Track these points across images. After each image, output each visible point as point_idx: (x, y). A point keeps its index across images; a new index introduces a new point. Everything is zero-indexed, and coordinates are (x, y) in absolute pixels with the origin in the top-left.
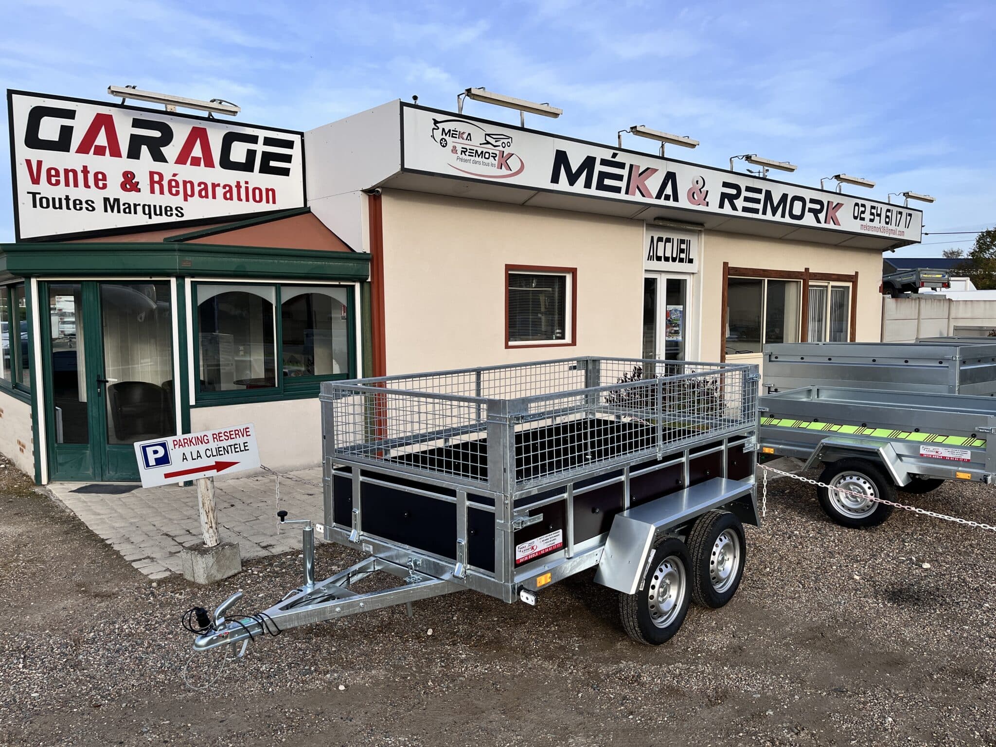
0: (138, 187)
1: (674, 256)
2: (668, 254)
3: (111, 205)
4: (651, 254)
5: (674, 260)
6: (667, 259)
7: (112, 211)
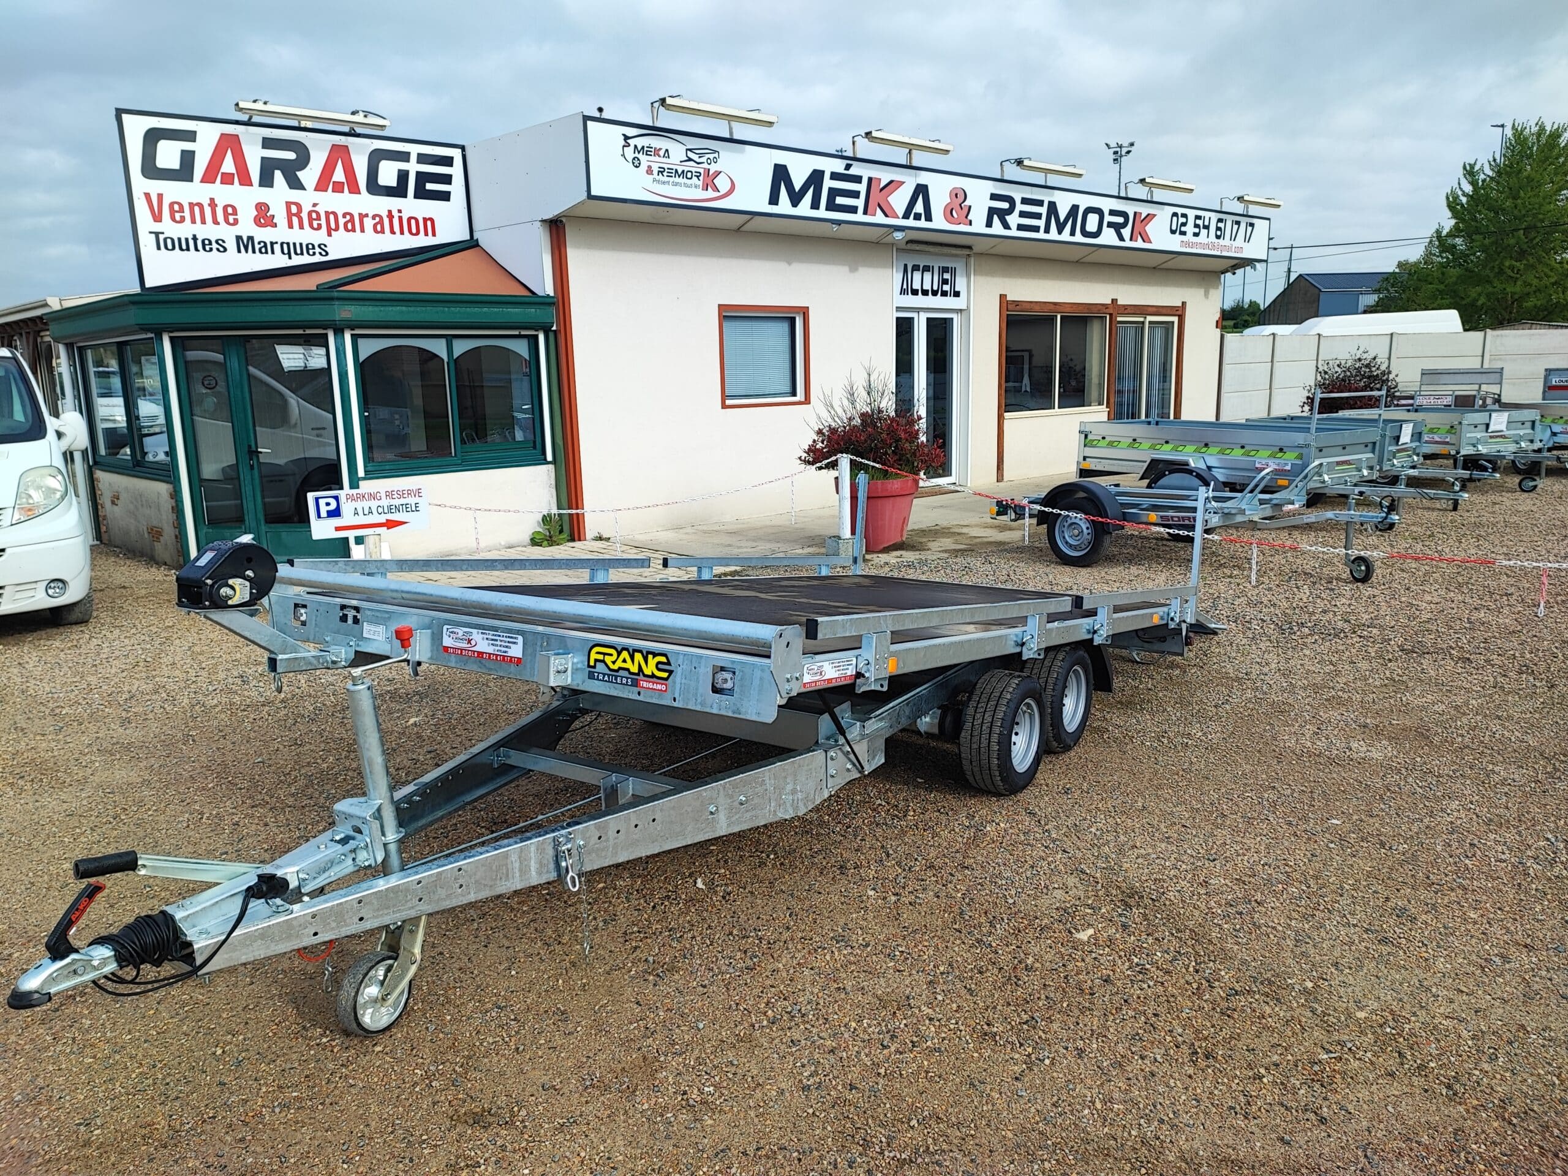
0: (274, 221)
1: (935, 288)
2: (927, 286)
3: (245, 244)
4: (905, 286)
5: (935, 293)
6: (925, 293)
7: (247, 251)
